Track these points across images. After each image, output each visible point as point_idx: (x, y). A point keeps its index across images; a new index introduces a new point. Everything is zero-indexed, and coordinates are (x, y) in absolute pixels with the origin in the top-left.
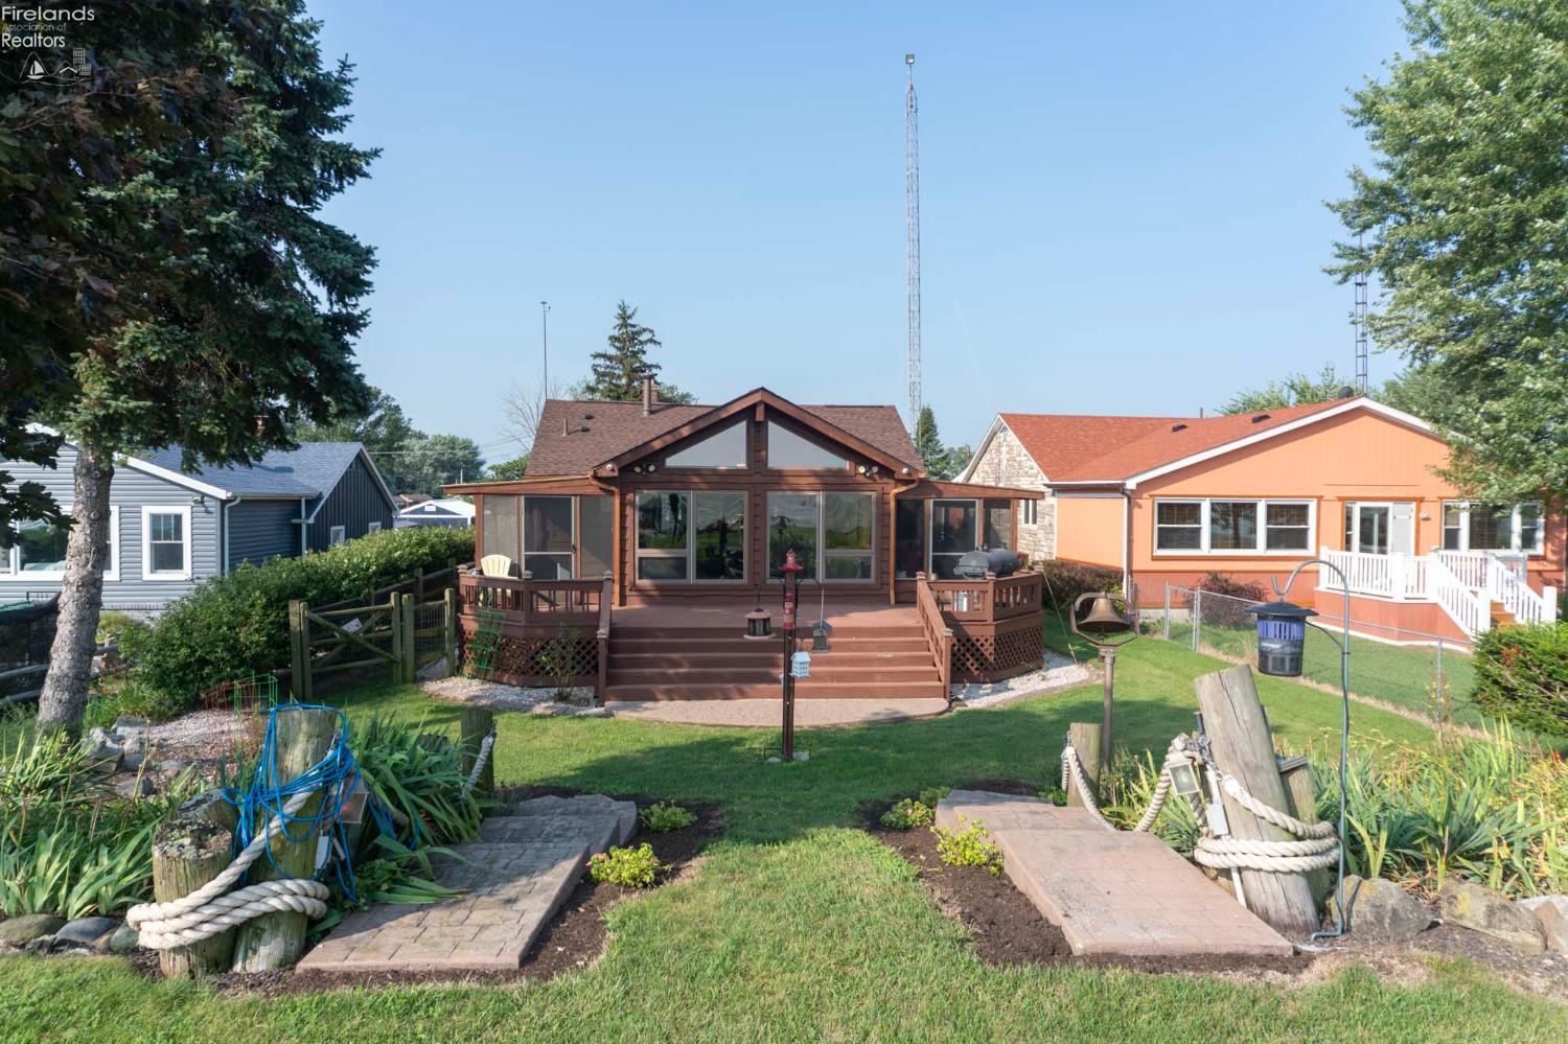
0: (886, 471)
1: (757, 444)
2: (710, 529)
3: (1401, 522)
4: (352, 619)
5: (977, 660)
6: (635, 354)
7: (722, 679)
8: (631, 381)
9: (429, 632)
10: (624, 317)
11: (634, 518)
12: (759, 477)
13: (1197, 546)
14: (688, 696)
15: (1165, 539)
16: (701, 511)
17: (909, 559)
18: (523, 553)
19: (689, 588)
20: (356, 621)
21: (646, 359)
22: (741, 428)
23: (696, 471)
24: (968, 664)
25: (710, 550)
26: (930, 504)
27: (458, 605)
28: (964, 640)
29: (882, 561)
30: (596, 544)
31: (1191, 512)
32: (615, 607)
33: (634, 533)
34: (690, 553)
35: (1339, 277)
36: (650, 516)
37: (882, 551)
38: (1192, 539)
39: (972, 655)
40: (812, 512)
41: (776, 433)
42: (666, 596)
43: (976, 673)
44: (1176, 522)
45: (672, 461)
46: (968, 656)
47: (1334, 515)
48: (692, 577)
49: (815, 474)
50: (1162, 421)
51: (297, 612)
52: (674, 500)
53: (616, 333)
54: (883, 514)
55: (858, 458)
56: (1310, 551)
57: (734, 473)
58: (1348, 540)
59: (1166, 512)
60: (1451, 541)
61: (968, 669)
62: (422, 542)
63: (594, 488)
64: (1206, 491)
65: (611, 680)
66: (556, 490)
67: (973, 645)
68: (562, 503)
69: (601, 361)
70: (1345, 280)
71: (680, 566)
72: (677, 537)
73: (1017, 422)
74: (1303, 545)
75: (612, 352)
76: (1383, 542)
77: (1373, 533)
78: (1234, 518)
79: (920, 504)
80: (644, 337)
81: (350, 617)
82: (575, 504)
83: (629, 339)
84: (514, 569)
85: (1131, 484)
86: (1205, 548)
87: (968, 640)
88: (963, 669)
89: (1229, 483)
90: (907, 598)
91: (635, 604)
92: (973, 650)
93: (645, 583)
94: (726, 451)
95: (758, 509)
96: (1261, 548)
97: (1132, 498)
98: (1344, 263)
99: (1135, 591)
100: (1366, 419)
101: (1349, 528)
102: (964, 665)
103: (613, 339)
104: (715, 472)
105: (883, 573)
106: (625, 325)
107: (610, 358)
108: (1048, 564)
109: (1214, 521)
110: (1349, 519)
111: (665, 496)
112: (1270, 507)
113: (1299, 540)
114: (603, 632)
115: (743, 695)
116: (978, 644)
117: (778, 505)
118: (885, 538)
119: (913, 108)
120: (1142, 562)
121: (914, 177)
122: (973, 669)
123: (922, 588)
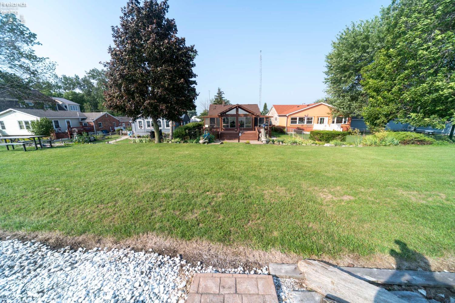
0: (253, 114)
1: (237, 111)
2: (232, 122)
3: (326, 120)
6: (221, 96)
7: (233, 138)
8: (220, 100)
9: (200, 133)
10: (219, 90)
11: (222, 120)
12: (237, 115)
13: (296, 123)
14: (229, 140)
15: (292, 122)
16: (230, 119)
17: (256, 124)
19: (229, 129)
21: (222, 96)
22: (235, 109)
23: (229, 114)
25: (232, 125)
26: (259, 118)
27: (203, 131)
29: (252, 125)
30: (218, 124)
31: (296, 119)
32: (220, 131)
33: (222, 123)
34: (229, 124)
35: (325, 83)
36: (224, 120)
37: (252, 124)
38: (296, 122)
40: (244, 119)
41: (239, 109)
42: (226, 130)
44: (294, 120)
45: (227, 113)
47: (316, 119)
48: (229, 128)
49: (244, 114)
50: (297, 105)
51: (187, 131)
52: (227, 118)
53: (218, 92)
54: (253, 119)
55: (250, 113)
56: (312, 124)
57: (235, 115)
58: (318, 122)
59: (292, 119)
60: (333, 122)
62: (196, 124)
63: (218, 117)
64: (298, 116)
65: (221, 138)
66: (213, 117)
68: (214, 119)
69: (216, 97)
70: (326, 83)
71: (228, 126)
72: (228, 123)
73: (275, 106)
74: (311, 123)
75: (217, 95)
76: (323, 123)
77: (322, 121)
78: (301, 120)
79: (257, 118)
80: (222, 93)
81: (192, 132)
82: (215, 119)
83: (220, 93)
84: (209, 126)
85: (287, 115)
86: (297, 124)
89: (302, 115)
90: (255, 130)
91: (223, 131)
93: (224, 128)
94: (233, 112)
95: (237, 119)
96: (305, 123)
97: (288, 117)
98: (326, 81)
99: (287, 129)
100: (322, 106)
101: (318, 121)
103: (217, 93)
104: (232, 114)
105: (252, 127)
106: (219, 91)
107: (217, 96)
108: (277, 126)
109: (299, 120)
110: (318, 119)
111: (226, 118)
112: (299, 118)
113: (311, 122)
114: (220, 133)
115: (235, 140)
117: (240, 119)
118: (253, 123)
119: (261, 59)
120: (288, 125)
121: (261, 70)
123: (256, 128)
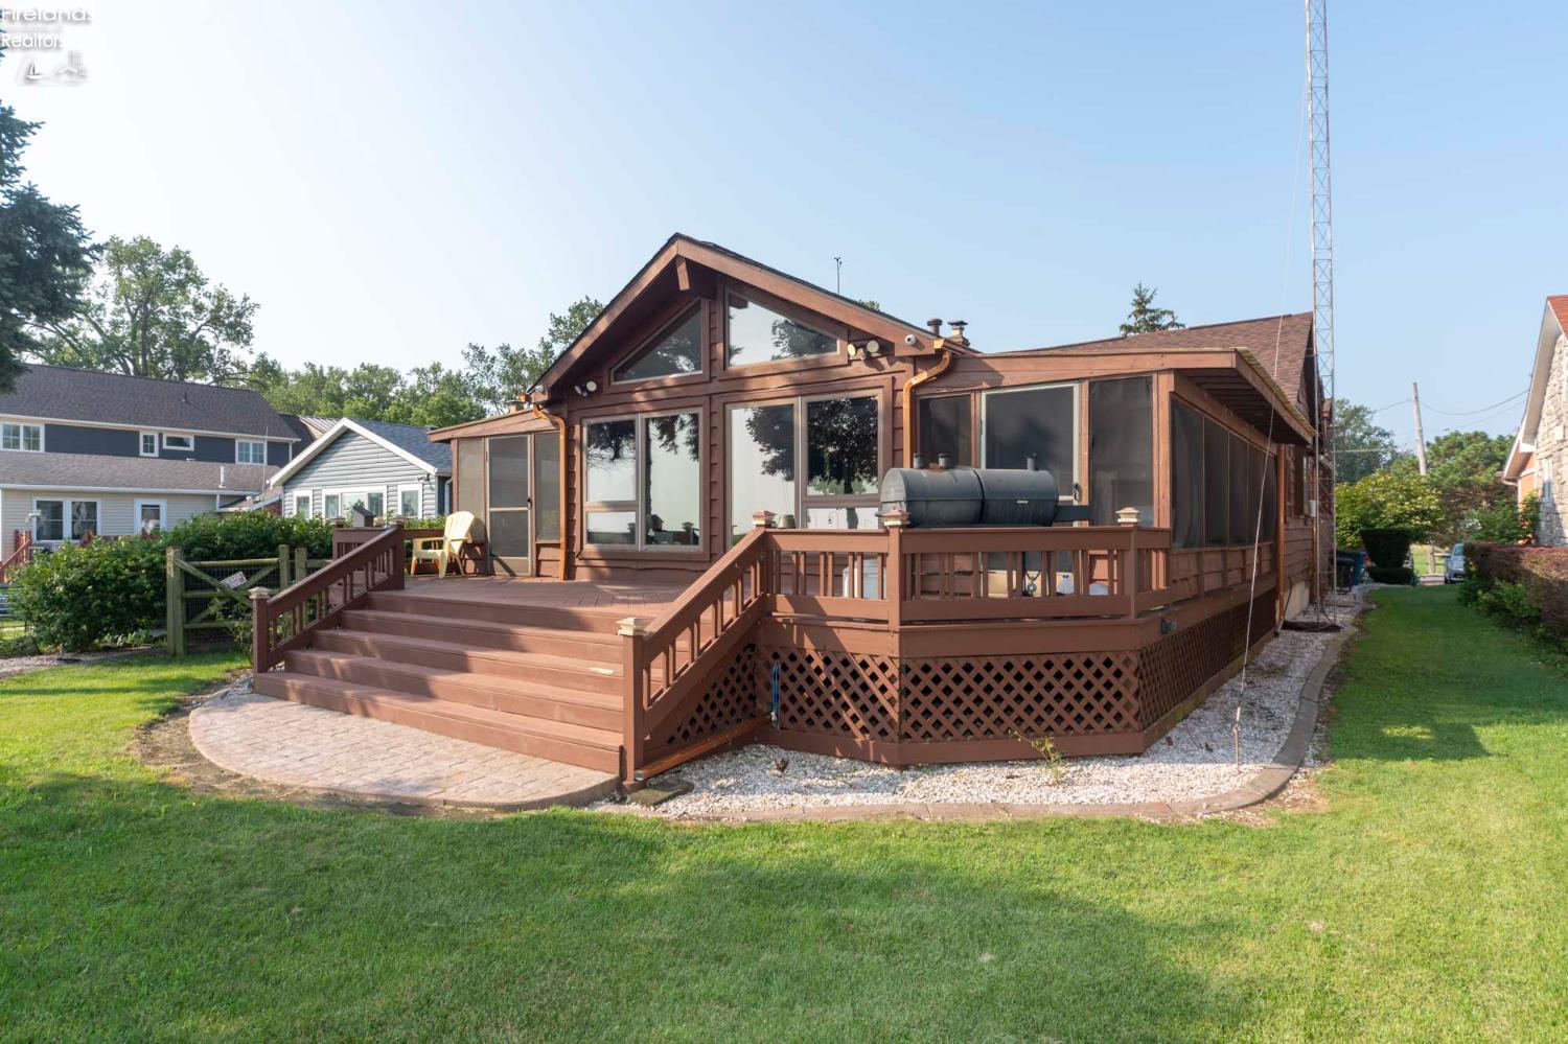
4: (235, 572)
5: (864, 709)
18: (488, 509)
20: (240, 575)
24: (846, 717)
26: (980, 406)
28: (836, 664)
34: (639, 506)
39: (855, 697)
43: (860, 739)
46: (845, 697)
54: (895, 428)
61: (846, 727)
67: (855, 675)
79: (961, 406)
87: (846, 663)
88: (836, 725)
92: (855, 686)
102: (837, 716)
106: (1143, 311)
116: (865, 675)
122: (855, 728)
